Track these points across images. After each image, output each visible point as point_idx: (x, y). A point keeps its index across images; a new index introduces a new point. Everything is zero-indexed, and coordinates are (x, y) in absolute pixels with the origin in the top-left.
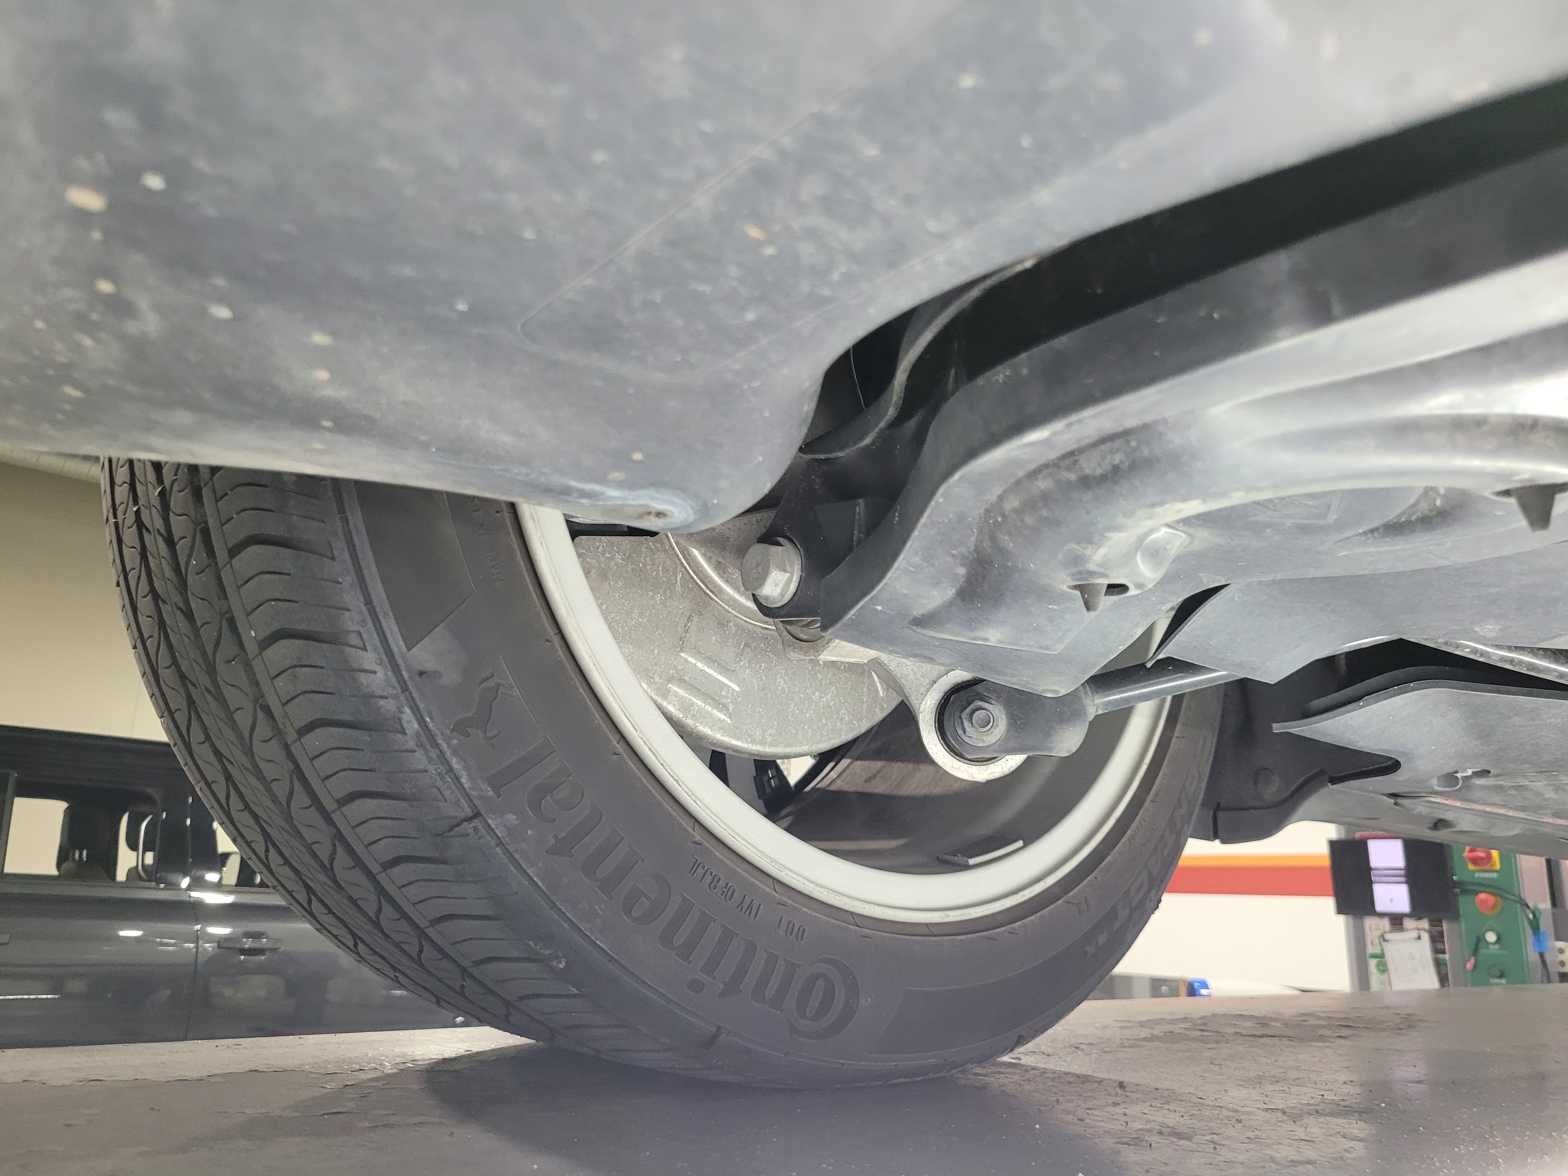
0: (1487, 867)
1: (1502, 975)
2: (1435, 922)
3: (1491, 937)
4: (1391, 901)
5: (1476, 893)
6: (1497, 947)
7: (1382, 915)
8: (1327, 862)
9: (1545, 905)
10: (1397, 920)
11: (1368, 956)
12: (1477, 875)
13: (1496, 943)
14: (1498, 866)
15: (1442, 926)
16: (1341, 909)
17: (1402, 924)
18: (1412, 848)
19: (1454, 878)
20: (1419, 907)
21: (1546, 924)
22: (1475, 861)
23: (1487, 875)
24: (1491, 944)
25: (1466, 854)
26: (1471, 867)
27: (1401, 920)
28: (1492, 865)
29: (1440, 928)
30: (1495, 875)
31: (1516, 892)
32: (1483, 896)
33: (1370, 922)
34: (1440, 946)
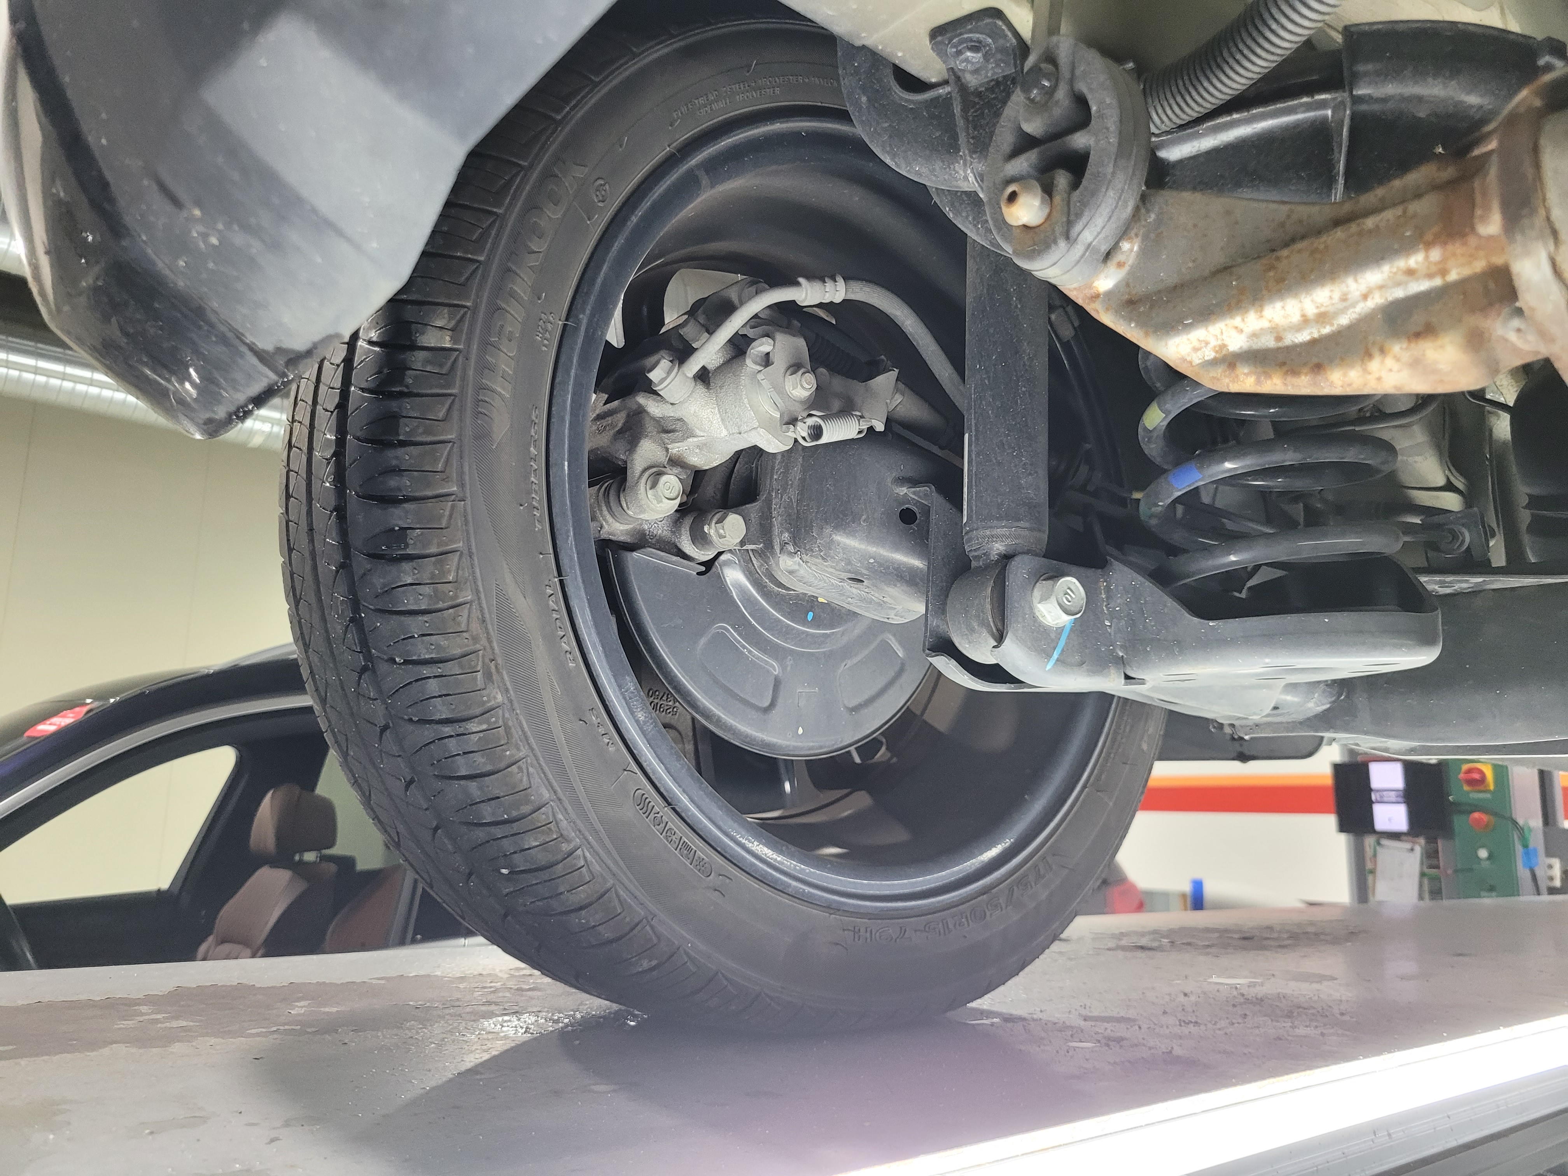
0: (1482, 788)
1: (1491, 889)
2: (1432, 840)
3: (1483, 853)
4: (1390, 820)
5: (1470, 812)
6: (1488, 862)
7: (1381, 833)
8: (1330, 783)
9: (1535, 824)
10: (1395, 837)
11: (1367, 872)
12: (1471, 795)
13: (1488, 858)
14: (1492, 787)
15: (1437, 843)
16: (1343, 827)
18: (1411, 771)
19: (1450, 798)
20: (1416, 828)
21: (1537, 842)
22: (1471, 782)
23: (1481, 796)
24: (1482, 860)
25: (1461, 776)
26: (1466, 788)
27: (1399, 837)
28: (1486, 786)
29: (1436, 845)
30: (1488, 796)
31: (1508, 813)
32: (1476, 815)
33: (1370, 841)
34: (1434, 862)
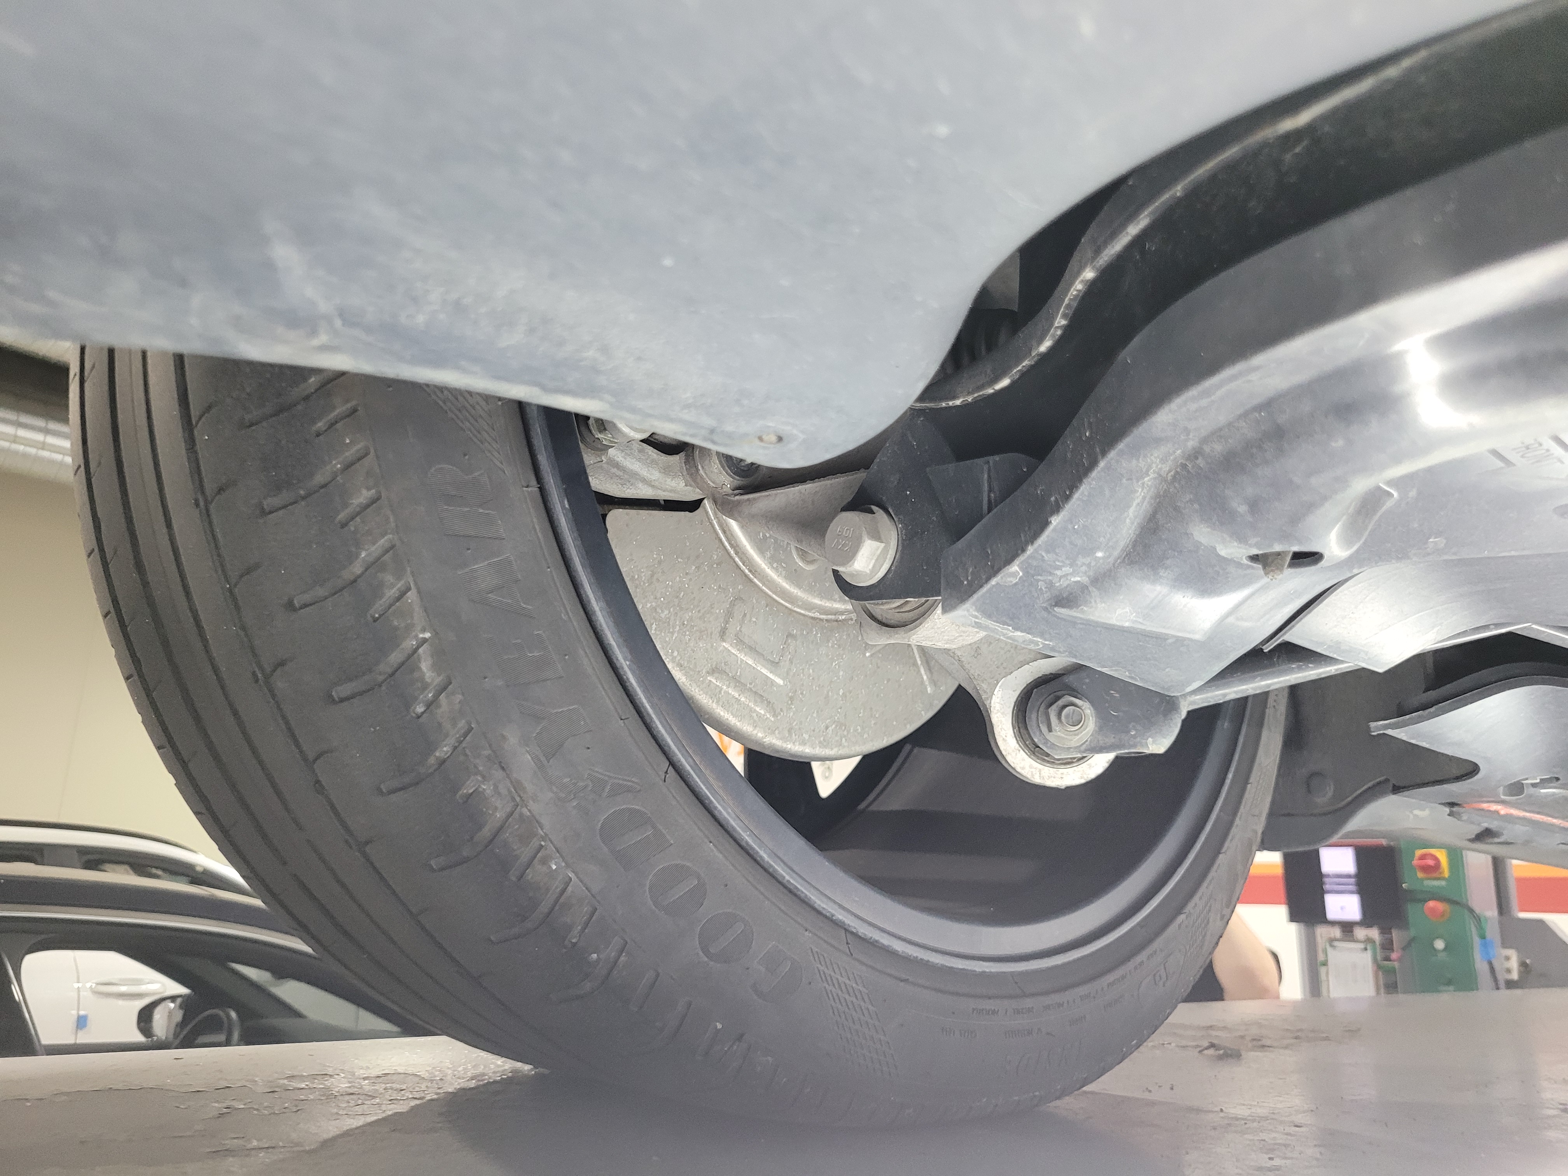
0: (1436, 875)
1: (1449, 983)
2: (1386, 930)
3: (1439, 944)
4: (1342, 908)
5: (1425, 901)
6: (1444, 954)
7: (1333, 923)
8: (1279, 871)
9: (1491, 913)
10: (1347, 927)
11: (1319, 964)
12: (1426, 883)
13: (1445, 949)
14: (1446, 874)
15: (1391, 934)
16: (1294, 917)
17: (1352, 932)
18: (1364, 855)
19: (1403, 885)
20: (1370, 917)
21: (1493, 931)
22: (1426, 869)
23: (1436, 883)
24: (1439, 951)
25: (1415, 862)
26: (1420, 875)
27: (1352, 927)
28: (1441, 873)
29: (1390, 936)
30: (1443, 883)
31: (1464, 901)
32: (1431, 904)
33: (1322, 932)
